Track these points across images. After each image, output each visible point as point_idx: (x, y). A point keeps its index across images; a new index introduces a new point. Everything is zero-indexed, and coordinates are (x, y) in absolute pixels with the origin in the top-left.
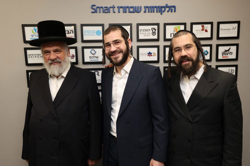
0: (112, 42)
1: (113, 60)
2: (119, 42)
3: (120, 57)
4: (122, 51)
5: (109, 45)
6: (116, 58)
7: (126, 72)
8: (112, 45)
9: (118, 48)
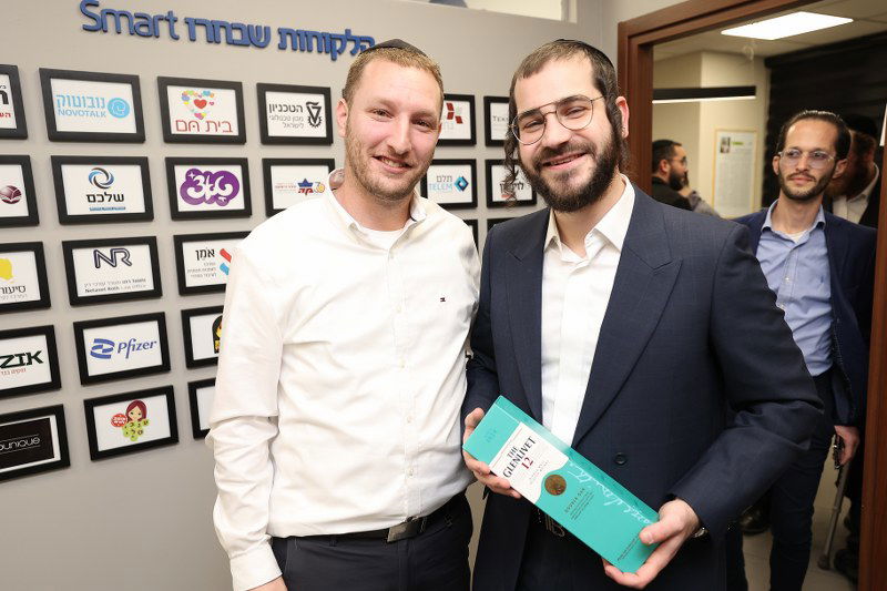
0: (552, 108)
1: (553, 184)
2: (585, 109)
3: (583, 171)
4: (595, 148)
5: (538, 119)
6: (565, 177)
7: (608, 244)
8: (551, 119)
9: (577, 132)
